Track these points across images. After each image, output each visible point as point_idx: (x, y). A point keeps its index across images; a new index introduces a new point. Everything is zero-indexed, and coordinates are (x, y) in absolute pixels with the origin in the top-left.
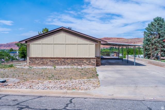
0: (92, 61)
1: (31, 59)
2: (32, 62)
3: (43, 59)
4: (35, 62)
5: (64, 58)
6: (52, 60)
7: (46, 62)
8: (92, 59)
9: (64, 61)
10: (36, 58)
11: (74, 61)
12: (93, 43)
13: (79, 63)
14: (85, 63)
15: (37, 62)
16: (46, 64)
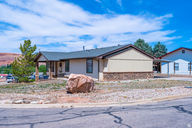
0: (151, 74)
1: (110, 74)
2: (110, 77)
3: (120, 74)
4: (114, 77)
5: (134, 73)
6: (126, 74)
7: (122, 77)
8: (151, 73)
9: (134, 76)
10: (114, 73)
11: (140, 75)
12: (152, 60)
13: (144, 77)
14: (148, 76)
15: (115, 77)
16: (122, 78)
